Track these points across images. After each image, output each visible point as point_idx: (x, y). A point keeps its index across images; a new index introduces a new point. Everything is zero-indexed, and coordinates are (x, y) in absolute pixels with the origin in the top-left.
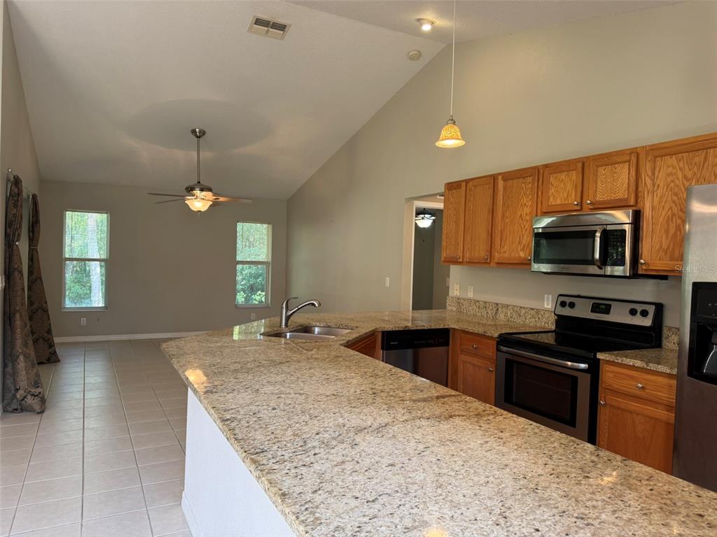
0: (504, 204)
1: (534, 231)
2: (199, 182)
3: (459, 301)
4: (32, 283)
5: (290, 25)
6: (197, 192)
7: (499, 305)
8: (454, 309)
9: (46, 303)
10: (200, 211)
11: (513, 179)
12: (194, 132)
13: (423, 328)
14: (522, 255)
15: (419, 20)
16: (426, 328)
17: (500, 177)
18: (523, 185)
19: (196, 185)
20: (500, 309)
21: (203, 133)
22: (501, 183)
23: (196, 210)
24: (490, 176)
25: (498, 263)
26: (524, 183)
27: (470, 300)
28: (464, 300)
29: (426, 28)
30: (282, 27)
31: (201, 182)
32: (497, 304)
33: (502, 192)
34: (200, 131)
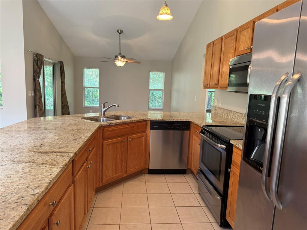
1: (230, 67)
2: (120, 54)
4: (63, 95)
6: (120, 58)
7: (229, 111)
9: (68, 103)
10: (121, 66)
12: (118, 31)
13: (173, 120)
16: (175, 120)
19: (119, 55)
20: (229, 113)
21: (122, 32)
23: (119, 66)
31: (121, 54)
32: (228, 110)
34: (120, 31)
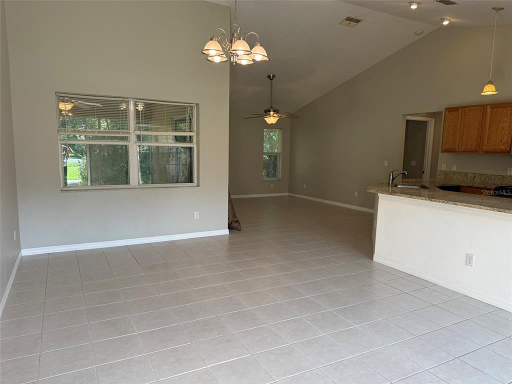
0: (490, 120)
3: (446, 173)
5: (363, 20)
6: (271, 113)
8: (443, 177)
10: (272, 124)
11: (498, 108)
12: (269, 77)
14: (502, 147)
15: (442, 19)
17: (489, 107)
18: (505, 111)
19: (270, 109)
20: (476, 176)
21: (274, 76)
22: (489, 110)
23: (270, 123)
24: (481, 106)
25: (485, 152)
26: (506, 110)
27: (454, 173)
28: (450, 172)
29: (446, 23)
30: (358, 21)
33: (489, 114)
34: (272, 76)
